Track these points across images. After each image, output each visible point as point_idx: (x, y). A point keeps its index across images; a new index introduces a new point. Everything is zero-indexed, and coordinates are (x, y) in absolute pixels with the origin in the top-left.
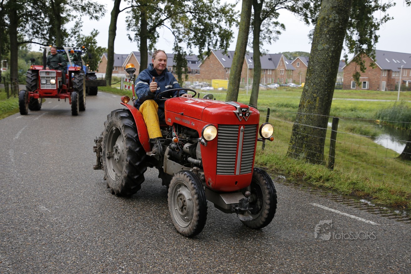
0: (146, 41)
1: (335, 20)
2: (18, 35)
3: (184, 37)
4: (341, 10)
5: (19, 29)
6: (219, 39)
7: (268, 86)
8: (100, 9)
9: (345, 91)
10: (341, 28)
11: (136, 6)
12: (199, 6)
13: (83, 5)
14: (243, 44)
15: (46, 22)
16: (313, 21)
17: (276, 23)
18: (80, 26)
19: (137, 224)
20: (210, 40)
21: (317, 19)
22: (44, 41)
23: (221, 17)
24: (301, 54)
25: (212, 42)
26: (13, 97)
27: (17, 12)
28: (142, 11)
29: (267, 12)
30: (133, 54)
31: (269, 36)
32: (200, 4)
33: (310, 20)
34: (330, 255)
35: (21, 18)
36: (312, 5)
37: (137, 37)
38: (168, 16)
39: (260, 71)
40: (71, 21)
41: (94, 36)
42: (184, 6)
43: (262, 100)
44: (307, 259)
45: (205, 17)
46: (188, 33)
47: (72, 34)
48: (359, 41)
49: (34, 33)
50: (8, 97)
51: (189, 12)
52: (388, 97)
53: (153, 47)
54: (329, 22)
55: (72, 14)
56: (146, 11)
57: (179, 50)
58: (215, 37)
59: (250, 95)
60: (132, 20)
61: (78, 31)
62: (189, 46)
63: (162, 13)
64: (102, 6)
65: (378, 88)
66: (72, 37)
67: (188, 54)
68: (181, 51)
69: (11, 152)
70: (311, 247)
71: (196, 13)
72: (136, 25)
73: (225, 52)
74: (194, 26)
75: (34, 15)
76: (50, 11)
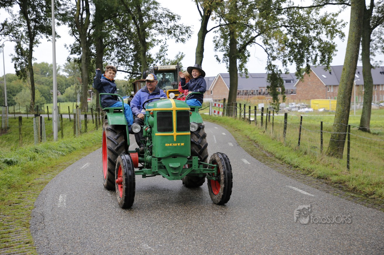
0: (236, 61)
2: (104, 63)
3: (278, 54)
5: (104, 57)
6: (320, 54)
7: (381, 104)
8: (187, 31)
11: (224, 25)
12: (295, 18)
13: (169, 28)
14: (353, 58)
15: (131, 49)
18: (165, 51)
20: (308, 56)
22: (129, 68)
23: (321, 29)
25: (312, 58)
27: (103, 41)
28: (231, 29)
30: (220, 76)
31: (381, 45)
32: (295, 16)
35: (107, 47)
37: (226, 58)
38: (259, 33)
39: (372, 87)
40: (156, 45)
41: (180, 60)
42: (277, 20)
43: (374, 121)
45: (302, 30)
46: (283, 49)
47: (157, 59)
49: (119, 61)
50: (97, 127)
51: (283, 26)
53: (244, 67)
55: (156, 38)
56: (235, 29)
57: (273, 68)
58: (314, 52)
59: (360, 116)
60: (220, 40)
61: (164, 56)
62: (285, 64)
63: (254, 30)
64: (189, 27)
66: (157, 61)
67: (283, 72)
68: (275, 70)
71: (291, 27)
72: (224, 45)
73: (328, 67)
74: (290, 41)
75: (119, 42)
76: (136, 37)
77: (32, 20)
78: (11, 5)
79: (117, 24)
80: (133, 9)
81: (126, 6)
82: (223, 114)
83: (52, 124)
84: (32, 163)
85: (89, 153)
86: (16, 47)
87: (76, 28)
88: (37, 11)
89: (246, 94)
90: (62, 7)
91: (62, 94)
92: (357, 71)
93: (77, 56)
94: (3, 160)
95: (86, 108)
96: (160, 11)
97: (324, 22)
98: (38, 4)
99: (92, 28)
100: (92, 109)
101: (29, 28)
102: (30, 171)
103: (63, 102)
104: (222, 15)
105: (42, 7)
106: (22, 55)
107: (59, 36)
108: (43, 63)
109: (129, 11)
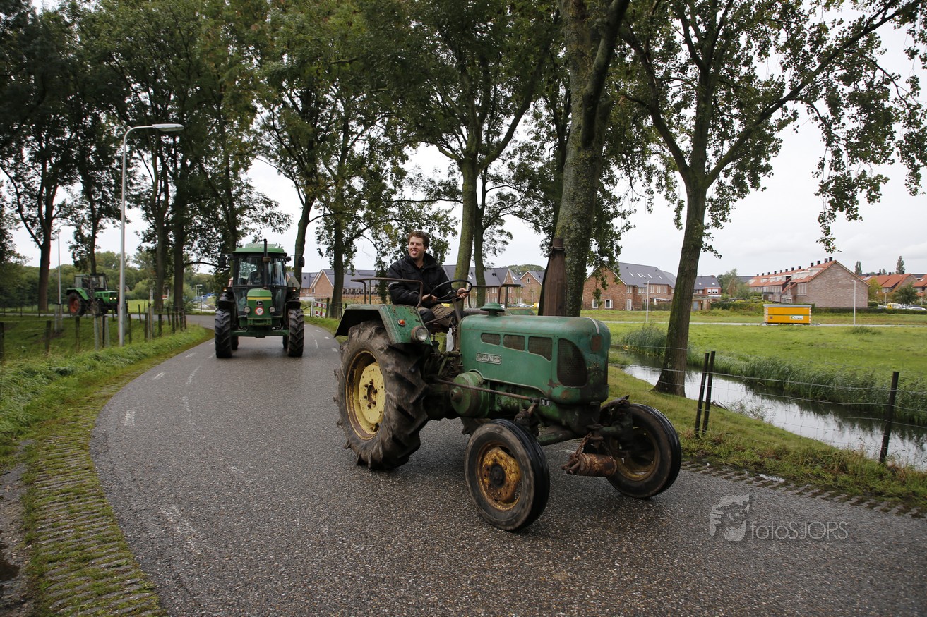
0: (342, 255)
1: (576, 229)
2: (184, 254)
4: (583, 218)
5: (185, 247)
8: (285, 220)
9: (586, 311)
10: (584, 239)
11: (328, 215)
12: (407, 212)
13: (265, 215)
14: (466, 257)
15: (218, 238)
16: (544, 229)
17: (502, 232)
19: (353, 486)
21: (549, 226)
22: (215, 261)
23: (434, 225)
24: (531, 267)
26: (179, 330)
27: (184, 227)
28: (336, 220)
29: (490, 219)
30: (324, 272)
31: (493, 246)
32: (407, 210)
33: (541, 228)
34: (592, 510)
35: (188, 235)
36: (542, 210)
37: (331, 252)
38: (368, 225)
39: (485, 288)
40: (248, 235)
42: (388, 213)
44: (566, 517)
45: (413, 225)
46: (394, 245)
48: (599, 252)
49: (203, 252)
50: (174, 330)
51: (394, 219)
52: (635, 317)
53: (350, 263)
54: (570, 231)
55: (249, 227)
56: (341, 221)
57: (382, 265)
60: (323, 231)
63: (362, 222)
64: (287, 216)
65: (624, 307)
69: (185, 400)
70: (570, 502)
71: (403, 221)
72: (328, 237)
75: (204, 230)
76: (224, 224)
77: (97, 201)
78: (71, 182)
79: (201, 208)
80: (222, 193)
81: (214, 188)
82: (326, 315)
83: (118, 325)
84: (92, 373)
85: (164, 361)
86: (75, 232)
87: (151, 213)
88: (104, 192)
89: (353, 293)
90: (135, 187)
91: (131, 290)
92: (470, 272)
93: (150, 245)
94: (54, 369)
95: (161, 307)
96: (254, 196)
97: (436, 217)
98: (105, 184)
99: (171, 213)
100: (168, 308)
101: (93, 210)
102: (88, 383)
103: (133, 299)
104: (326, 205)
105: (109, 185)
106: (82, 242)
107: (128, 222)
108: (108, 253)
109: (217, 195)
